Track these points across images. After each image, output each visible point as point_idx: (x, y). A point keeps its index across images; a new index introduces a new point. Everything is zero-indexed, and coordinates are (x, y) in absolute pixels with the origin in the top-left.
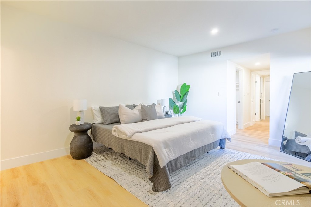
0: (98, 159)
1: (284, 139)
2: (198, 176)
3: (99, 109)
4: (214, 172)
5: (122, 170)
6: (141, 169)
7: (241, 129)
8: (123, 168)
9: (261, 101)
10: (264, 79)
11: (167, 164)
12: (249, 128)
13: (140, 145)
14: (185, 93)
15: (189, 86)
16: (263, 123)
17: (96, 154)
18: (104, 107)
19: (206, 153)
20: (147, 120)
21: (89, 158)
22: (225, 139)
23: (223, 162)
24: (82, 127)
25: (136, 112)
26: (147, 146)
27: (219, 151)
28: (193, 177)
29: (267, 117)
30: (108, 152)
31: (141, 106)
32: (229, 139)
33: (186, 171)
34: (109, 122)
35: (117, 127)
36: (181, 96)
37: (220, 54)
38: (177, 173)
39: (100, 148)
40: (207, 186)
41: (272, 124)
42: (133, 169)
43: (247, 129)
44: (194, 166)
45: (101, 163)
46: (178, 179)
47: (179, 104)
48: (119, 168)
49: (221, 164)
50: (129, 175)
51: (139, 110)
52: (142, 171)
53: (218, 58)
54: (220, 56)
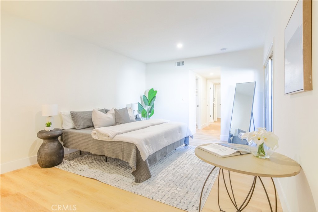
0: (71, 165)
1: (231, 136)
2: (170, 168)
3: (70, 113)
4: (182, 163)
5: (101, 171)
6: (119, 168)
7: (200, 129)
8: (102, 170)
9: (214, 105)
10: (216, 86)
11: (148, 158)
12: (205, 129)
13: (122, 144)
14: (152, 98)
15: (156, 92)
16: (216, 124)
17: (68, 161)
18: (75, 112)
19: (174, 150)
20: (121, 124)
21: (60, 165)
22: (189, 137)
23: (188, 156)
24: (53, 132)
25: (110, 116)
26: (130, 144)
27: (183, 147)
28: (167, 168)
29: (219, 119)
30: (80, 158)
31: (115, 110)
32: (192, 137)
33: (160, 165)
34: (82, 127)
35: (97, 129)
36: (148, 101)
37: (183, 64)
38: (153, 168)
39: (70, 155)
40: (178, 173)
41: (223, 124)
42: (112, 169)
43: (204, 129)
44: (166, 160)
45: (76, 168)
46: (155, 171)
47: (147, 108)
48: (97, 170)
49: (187, 157)
50: (110, 174)
51: (112, 114)
52: (121, 169)
53: (181, 67)
54: (183, 66)
